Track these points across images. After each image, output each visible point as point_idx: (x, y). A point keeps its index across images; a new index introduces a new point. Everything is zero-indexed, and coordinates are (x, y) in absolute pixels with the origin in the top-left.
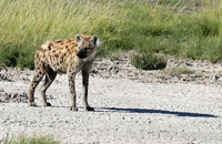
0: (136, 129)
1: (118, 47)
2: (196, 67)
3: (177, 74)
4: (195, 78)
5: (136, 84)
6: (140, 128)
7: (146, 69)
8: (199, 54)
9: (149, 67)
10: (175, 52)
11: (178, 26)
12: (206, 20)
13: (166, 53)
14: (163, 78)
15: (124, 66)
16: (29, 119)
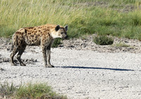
0: (95, 79)
1: (86, 32)
2: (130, 43)
3: (119, 47)
4: (129, 49)
5: (96, 53)
6: (98, 78)
7: (101, 44)
8: (132, 36)
9: (103, 43)
10: (119, 35)
11: (121, 20)
12: (136, 17)
13: (113, 35)
14: (111, 49)
15: (89, 43)
16: (34, 74)
